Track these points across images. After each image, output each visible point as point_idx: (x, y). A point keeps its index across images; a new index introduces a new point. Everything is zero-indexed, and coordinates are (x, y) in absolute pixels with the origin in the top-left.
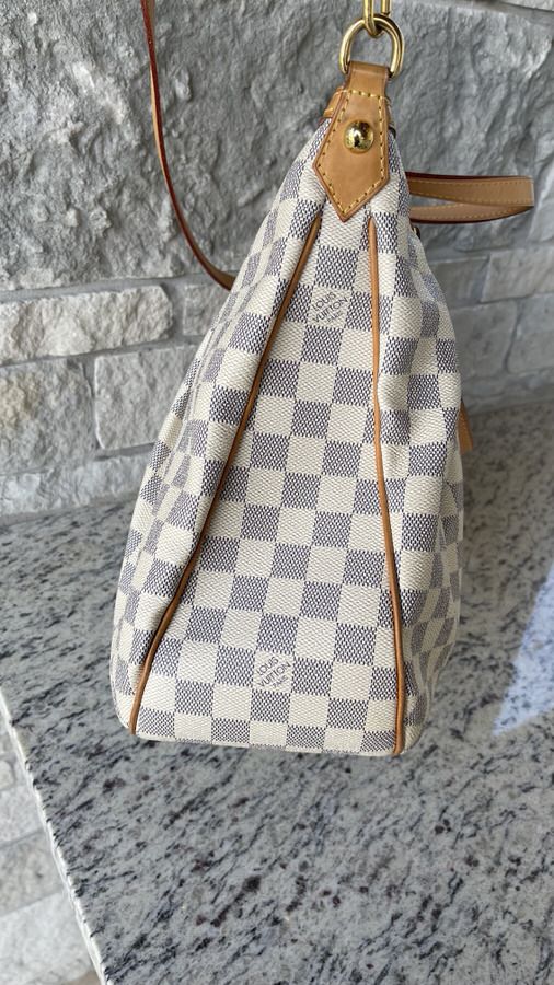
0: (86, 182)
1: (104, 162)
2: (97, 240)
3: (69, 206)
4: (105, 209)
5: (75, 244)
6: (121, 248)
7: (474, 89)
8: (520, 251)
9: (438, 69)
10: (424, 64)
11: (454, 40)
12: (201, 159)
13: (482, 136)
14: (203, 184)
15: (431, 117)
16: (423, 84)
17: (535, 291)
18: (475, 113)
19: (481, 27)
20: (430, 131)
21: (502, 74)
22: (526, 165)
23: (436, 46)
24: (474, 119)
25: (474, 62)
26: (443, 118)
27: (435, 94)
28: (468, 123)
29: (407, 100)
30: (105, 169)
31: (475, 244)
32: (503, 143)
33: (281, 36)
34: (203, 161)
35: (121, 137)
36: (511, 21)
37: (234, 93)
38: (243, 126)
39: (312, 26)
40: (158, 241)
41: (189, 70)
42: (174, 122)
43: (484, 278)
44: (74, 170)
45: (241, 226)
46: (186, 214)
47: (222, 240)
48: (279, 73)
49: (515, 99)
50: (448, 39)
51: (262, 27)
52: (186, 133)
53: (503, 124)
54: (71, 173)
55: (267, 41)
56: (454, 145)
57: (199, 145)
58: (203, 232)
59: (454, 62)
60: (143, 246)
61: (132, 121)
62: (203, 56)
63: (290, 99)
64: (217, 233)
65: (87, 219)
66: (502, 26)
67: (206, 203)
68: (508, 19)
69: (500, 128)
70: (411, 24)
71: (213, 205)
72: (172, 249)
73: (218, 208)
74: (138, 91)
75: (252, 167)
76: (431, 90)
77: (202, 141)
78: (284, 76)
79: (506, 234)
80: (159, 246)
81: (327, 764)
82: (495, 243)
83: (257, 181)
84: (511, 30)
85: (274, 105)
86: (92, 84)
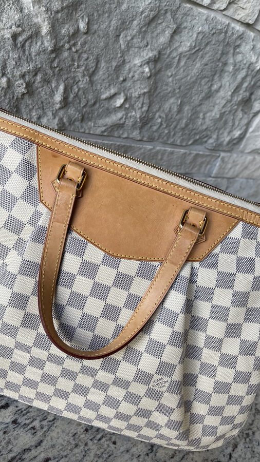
0: (16, 63)
1: (30, 55)
2: (17, 99)
3: (4, 74)
4: (25, 82)
5: (3, 98)
6: (31, 107)
7: (231, 68)
8: (235, 155)
9: (216, 54)
10: (210, 49)
11: (227, 40)
12: (86, 68)
13: (230, 93)
14: (84, 82)
15: (208, 77)
16: (208, 59)
17: (237, 176)
18: (229, 81)
19: (241, 37)
20: (205, 85)
21: (246, 64)
22: (246, 113)
23: (218, 41)
24: (228, 84)
25: (234, 54)
26: (213, 80)
27: (212, 66)
28: (225, 85)
29: (198, 65)
30: (29, 59)
31: (215, 147)
32: (239, 100)
33: (142, 12)
34: (87, 69)
35: (42, 43)
36: (255, 38)
37: (111, 36)
38: (112, 56)
39: (159, 11)
40: (53, 108)
41: (88, 16)
42: (74, 43)
43: (215, 165)
44: (11, 55)
45: (101, 110)
46: (72, 96)
47: (88, 115)
48: (137, 32)
49: (249, 79)
50: (225, 39)
51: (133, 5)
52: (80, 51)
53: (240, 90)
54: (9, 56)
55: (134, 13)
56: (216, 95)
57: (86, 60)
58: (79, 108)
59: (224, 52)
60: (43, 109)
61: (51, 36)
62: (98, 11)
63: (140, 48)
64: (86, 111)
65: (13, 85)
66: (251, 40)
67: (84, 93)
68: (254, 37)
69: (239, 92)
70: (209, 25)
71: (87, 95)
72: (59, 114)
73: (90, 98)
74: (58, 19)
75: (112, 79)
76: (211, 63)
77: (88, 58)
78: (139, 35)
79: (230, 145)
80: (53, 110)
81: (103, 437)
82: (224, 148)
83: (113, 88)
84: (254, 42)
85: (131, 49)
86: (32, 8)
